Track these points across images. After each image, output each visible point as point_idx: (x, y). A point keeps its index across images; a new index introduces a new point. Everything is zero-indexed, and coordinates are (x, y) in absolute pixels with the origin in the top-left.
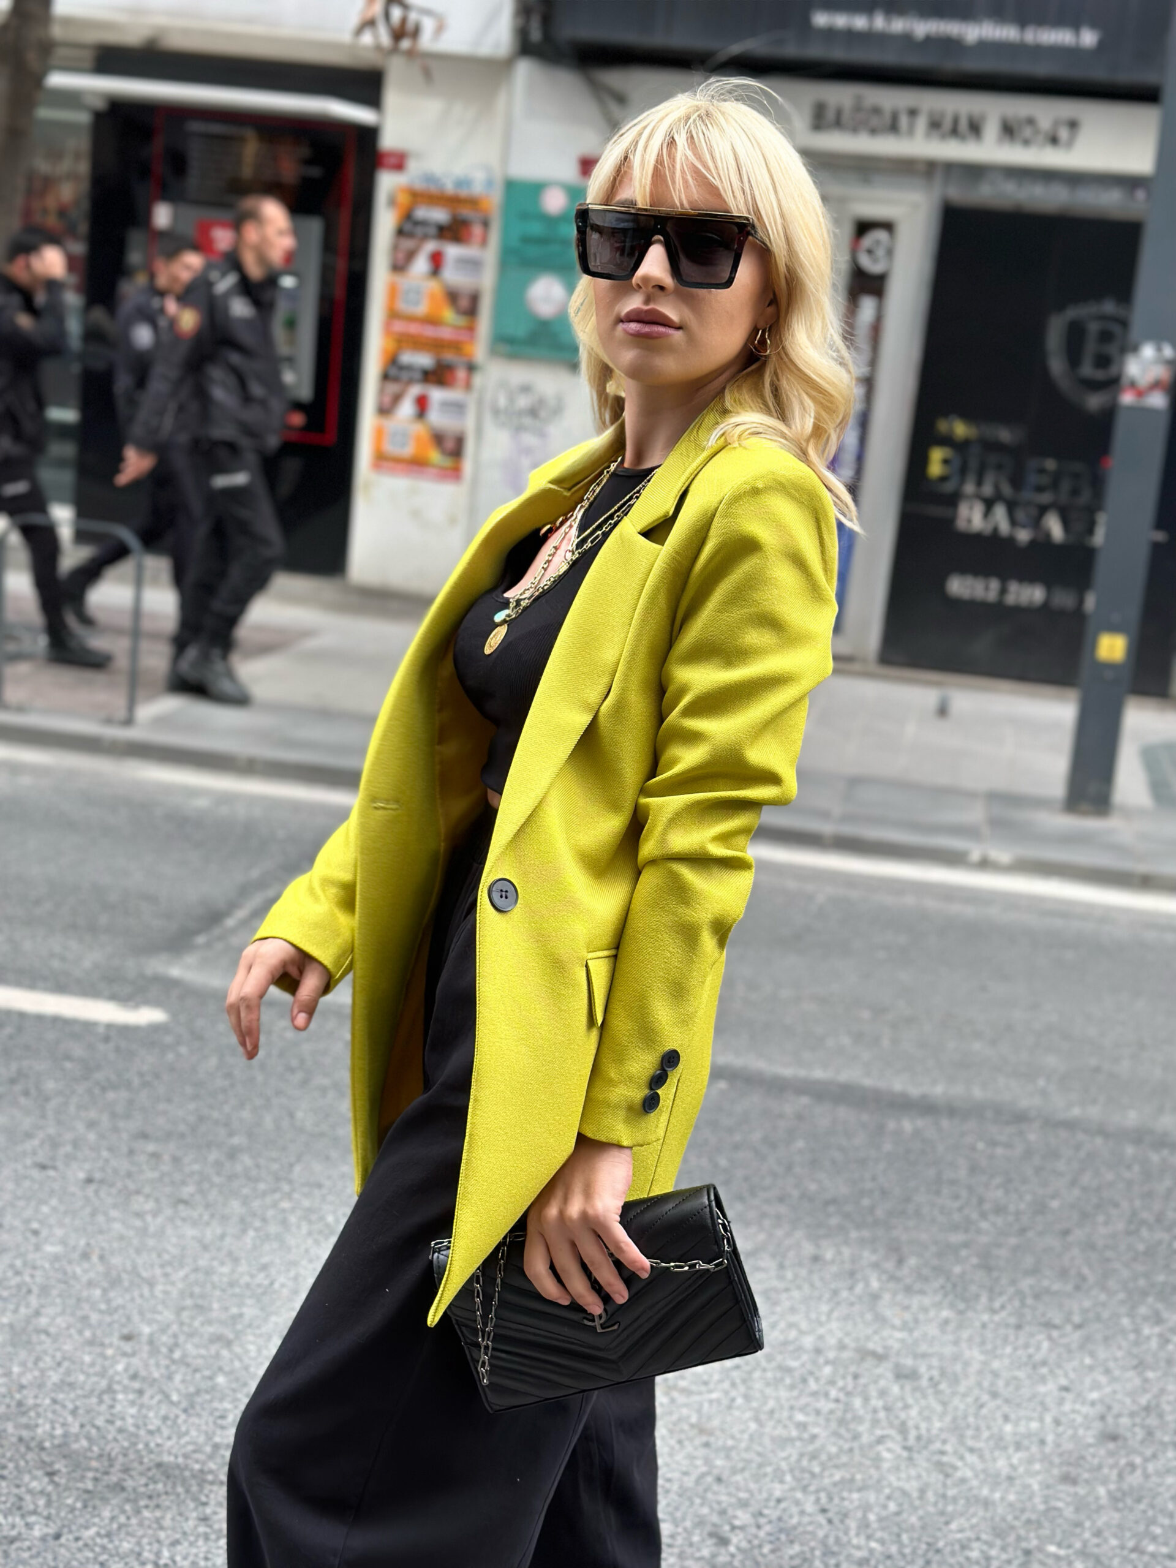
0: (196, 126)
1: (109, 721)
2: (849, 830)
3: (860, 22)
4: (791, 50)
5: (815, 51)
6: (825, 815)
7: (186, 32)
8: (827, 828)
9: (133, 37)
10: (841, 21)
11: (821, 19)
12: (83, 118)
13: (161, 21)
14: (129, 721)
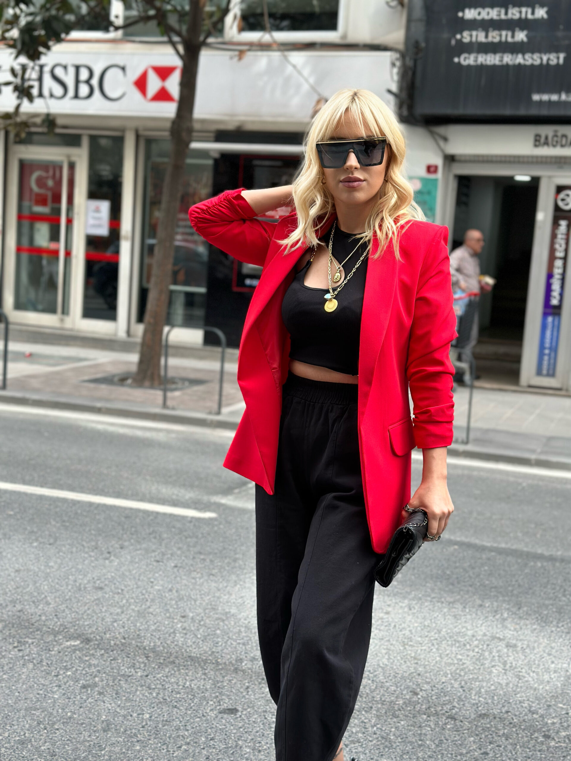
0: (256, 162)
1: (210, 413)
2: (543, 457)
3: (554, 97)
4: (522, 112)
5: (534, 112)
6: (533, 451)
7: (253, 122)
8: (533, 457)
9: (231, 127)
10: (545, 97)
11: (536, 97)
12: (210, 162)
13: (242, 118)
14: (219, 413)
